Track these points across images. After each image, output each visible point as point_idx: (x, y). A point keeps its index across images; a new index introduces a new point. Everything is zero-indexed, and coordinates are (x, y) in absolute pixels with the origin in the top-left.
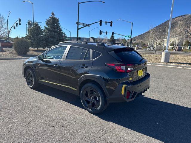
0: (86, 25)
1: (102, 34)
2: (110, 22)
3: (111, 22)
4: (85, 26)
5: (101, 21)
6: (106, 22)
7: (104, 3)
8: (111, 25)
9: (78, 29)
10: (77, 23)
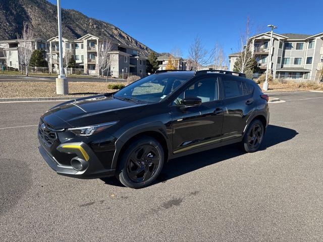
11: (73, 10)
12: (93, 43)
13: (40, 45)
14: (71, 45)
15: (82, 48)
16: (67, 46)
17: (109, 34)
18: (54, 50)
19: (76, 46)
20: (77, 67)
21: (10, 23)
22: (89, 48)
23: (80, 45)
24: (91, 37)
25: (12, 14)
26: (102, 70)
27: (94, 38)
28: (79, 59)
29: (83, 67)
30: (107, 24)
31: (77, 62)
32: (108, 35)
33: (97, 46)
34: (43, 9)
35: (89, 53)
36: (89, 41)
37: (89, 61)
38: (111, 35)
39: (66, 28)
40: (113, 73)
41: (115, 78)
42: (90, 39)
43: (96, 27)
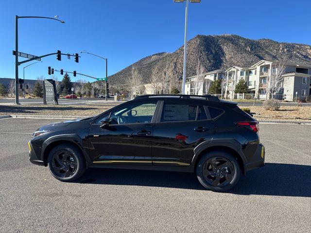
0: (32, 57)
1: (53, 73)
2: (75, 55)
3: (77, 55)
4: (32, 59)
5: (59, 52)
6: (69, 55)
7: (63, 22)
8: (77, 61)
9: (18, 64)
10: (15, 53)
11: (264, 39)
12: (266, 68)
13: (221, 76)
14: (245, 72)
15: (256, 74)
16: (242, 74)
17: (302, 55)
18: (230, 79)
19: (250, 72)
20: (249, 93)
21: (209, 61)
22: (261, 73)
23: (253, 71)
24: (264, 62)
25: (212, 53)
26: (272, 94)
27: (267, 63)
28: (251, 85)
29: (254, 92)
30: (301, 45)
31: (250, 87)
32: (300, 56)
33: (270, 70)
34: (236, 44)
35: (261, 79)
36: (262, 67)
37: (260, 85)
38: (304, 56)
39: (256, 57)
40: (286, 97)
41: (287, 101)
42: (263, 64)
43: (287, 50)
